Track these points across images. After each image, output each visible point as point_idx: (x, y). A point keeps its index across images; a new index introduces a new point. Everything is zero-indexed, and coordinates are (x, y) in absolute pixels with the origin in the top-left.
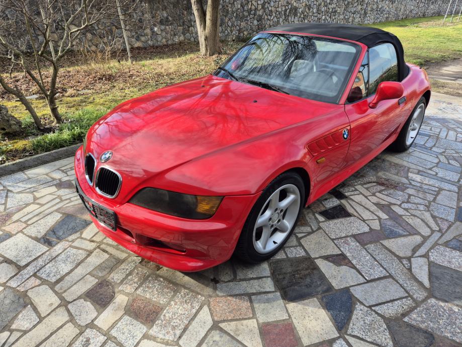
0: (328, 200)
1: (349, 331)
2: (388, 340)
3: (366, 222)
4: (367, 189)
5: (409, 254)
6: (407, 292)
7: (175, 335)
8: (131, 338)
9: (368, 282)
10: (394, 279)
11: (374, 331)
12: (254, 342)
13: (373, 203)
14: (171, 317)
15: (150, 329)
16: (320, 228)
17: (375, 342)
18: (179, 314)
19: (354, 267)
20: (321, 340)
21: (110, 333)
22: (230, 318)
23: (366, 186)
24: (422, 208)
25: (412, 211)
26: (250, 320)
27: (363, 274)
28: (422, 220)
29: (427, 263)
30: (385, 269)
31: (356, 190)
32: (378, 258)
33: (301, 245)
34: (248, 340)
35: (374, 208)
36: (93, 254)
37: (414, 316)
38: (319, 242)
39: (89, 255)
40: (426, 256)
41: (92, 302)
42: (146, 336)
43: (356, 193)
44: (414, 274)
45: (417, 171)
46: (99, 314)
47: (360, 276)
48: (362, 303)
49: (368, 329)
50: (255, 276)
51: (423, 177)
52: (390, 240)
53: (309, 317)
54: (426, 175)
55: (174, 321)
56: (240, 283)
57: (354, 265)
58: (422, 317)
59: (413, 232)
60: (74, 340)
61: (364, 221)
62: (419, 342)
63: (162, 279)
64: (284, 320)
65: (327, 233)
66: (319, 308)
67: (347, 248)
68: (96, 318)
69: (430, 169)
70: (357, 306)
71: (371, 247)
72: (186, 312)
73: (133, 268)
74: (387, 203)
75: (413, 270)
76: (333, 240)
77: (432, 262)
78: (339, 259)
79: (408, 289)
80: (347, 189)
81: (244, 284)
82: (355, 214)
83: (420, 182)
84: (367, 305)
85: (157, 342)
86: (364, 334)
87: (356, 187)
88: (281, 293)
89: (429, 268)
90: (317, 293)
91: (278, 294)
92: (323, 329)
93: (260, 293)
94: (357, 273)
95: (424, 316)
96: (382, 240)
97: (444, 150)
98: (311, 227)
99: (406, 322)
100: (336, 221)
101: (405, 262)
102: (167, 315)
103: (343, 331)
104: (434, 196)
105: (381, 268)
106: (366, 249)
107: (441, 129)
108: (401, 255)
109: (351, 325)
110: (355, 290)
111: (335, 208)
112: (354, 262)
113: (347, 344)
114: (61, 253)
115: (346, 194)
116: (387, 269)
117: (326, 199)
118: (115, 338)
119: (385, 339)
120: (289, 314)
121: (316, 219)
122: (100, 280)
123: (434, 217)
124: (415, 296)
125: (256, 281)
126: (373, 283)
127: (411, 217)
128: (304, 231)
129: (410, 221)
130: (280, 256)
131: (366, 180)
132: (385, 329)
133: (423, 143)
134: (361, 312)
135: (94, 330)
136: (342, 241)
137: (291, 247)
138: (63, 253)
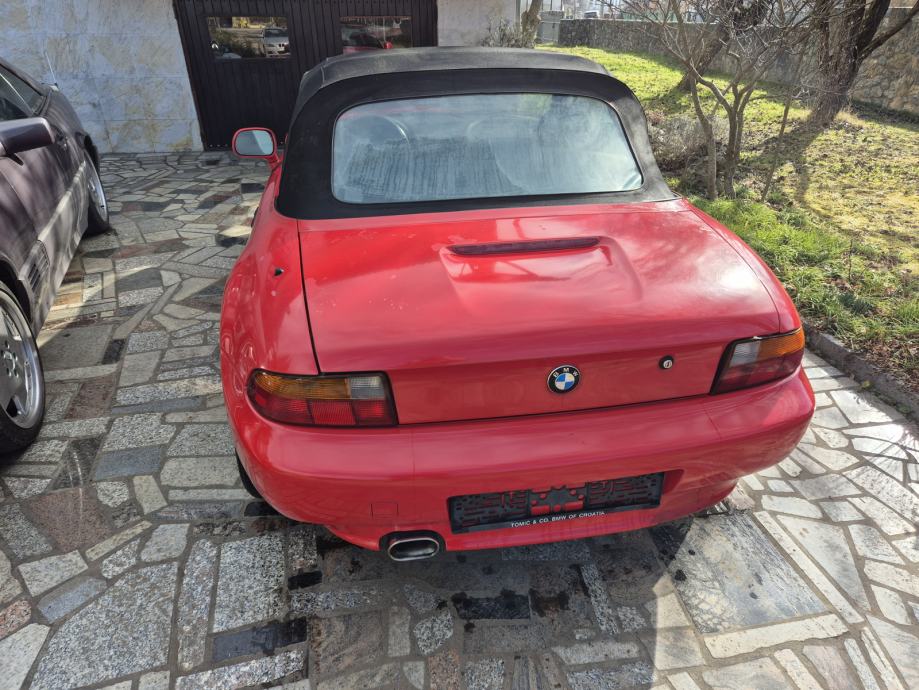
104: (164, 360)
123: (162, 328)
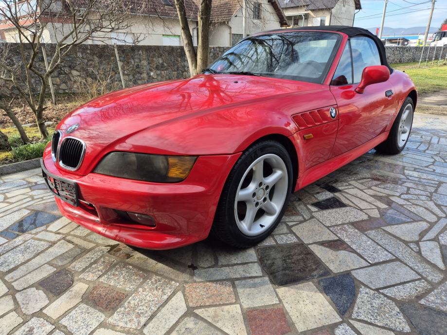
0: (321, 194)
1: (354, 316)
2: (403, 324)
3: (364, 211)
4: (362, 184)
5: (417, 239)
6: (419, 274)
7: (139, 322)
8: (85, 327)
9: (372, 265)
10: (402, 262)
11: (385, 315)
12: (236, 329)
13: (369, 195)
14: (136, 304)
15: (110, 316)
16: (312, 217)
17: (387, 326)
18: (146, 301)
19: (354, 251)
20: (320, 326)
21: (60, 322)
22: (208, 304)
23: (361, 181)
24: (423, 198)
25: (414, 201)
26: (232, 306)
27: (366, 258)
28: (425, 208)
29: (439, 246)
30: (390, 253)
31: (350, 185)
32: (380, 243)
33: (292, 232)
34: (230, 327)
35: (371, 199)
36: (56, 245)
37: (431, 298)
38: (313, 229)
39: (51, 246)
40: (436, 239)
41: (45, 290)
42: (102, 325)
43: (350, 187)
44: (425, 257)
45: (413, 169)
46: (51, 302)
47: (362, 260)
48: (366, 286)
49: (377, 313)
50: (239, 262)
51: (420, 173)
52: (392, 226)
53: (304, 301)
54: (424, 171)
55: (141, 308)
56: (222, 268)
57: (353, 249)
58: (441, 299)
59: (417, 219)
60: (15, 329)
61: (361, 210)
62: (443, 326)
63: (131, 267)
64: (273, 305)
65: (321, 221)
66: (316, 292)
67: (345, 234)
68: (46, 306)
69: (427, 167)
70: (361, 289)
71: (372, 233)
72: (156, 299)
73: (99, 257)
74: (384, 195)
75: (423, 253)
76: (328, 227)
77: (443, 245)
78: (336, 245)
79: (419, 271)
80: (340, 184)
81: (227, 269)
82: (351, 204)
83: (417, 177)
84: (374, 288)
85: (116, 331)
86: (373, 318)
87: (350, 182)
88: (269, 277)
89: (441, 251)
90: (313, 277)
91: (267, 278)
92: (321, 314)
93: (245, 278)
94: (358, 257)
95: (444, 298)
96: (383, 226)
97: (438, 152)
98: (303, 216)
99: (423, 305)
100: (330, 211)
101: (412, 246)
102: (132, 302)
103: (347, 315)
104: (435, 188)
105: (386, 252)
106: (366, 235)
107: (432, 137)
108: (407, 239)
109: (356, 309)
110: (357, 274)
111: (329, 200)
112: (354, 247)
113: (352, 329)
114: (20, 245)
115: (340, 188)
116: (393, 252)
117: (318, 193)
118: (65, 327)
119: (400, 323)
120: (279, 299)
121: (309, 209)
122: (59, 269)
124: (429, 278)
125: (240, 266)
126: (378, 266)
127: (413, 206)
128: (295, 220)
129: (413, 210)
130: (269, 242)
131: (359, 176)
132: (398, 313)
133: (415, 147)
134: (366, 295)
135: (42, 319)
136: (339, 228)
137: (281, 234)
138: (23, 245)
